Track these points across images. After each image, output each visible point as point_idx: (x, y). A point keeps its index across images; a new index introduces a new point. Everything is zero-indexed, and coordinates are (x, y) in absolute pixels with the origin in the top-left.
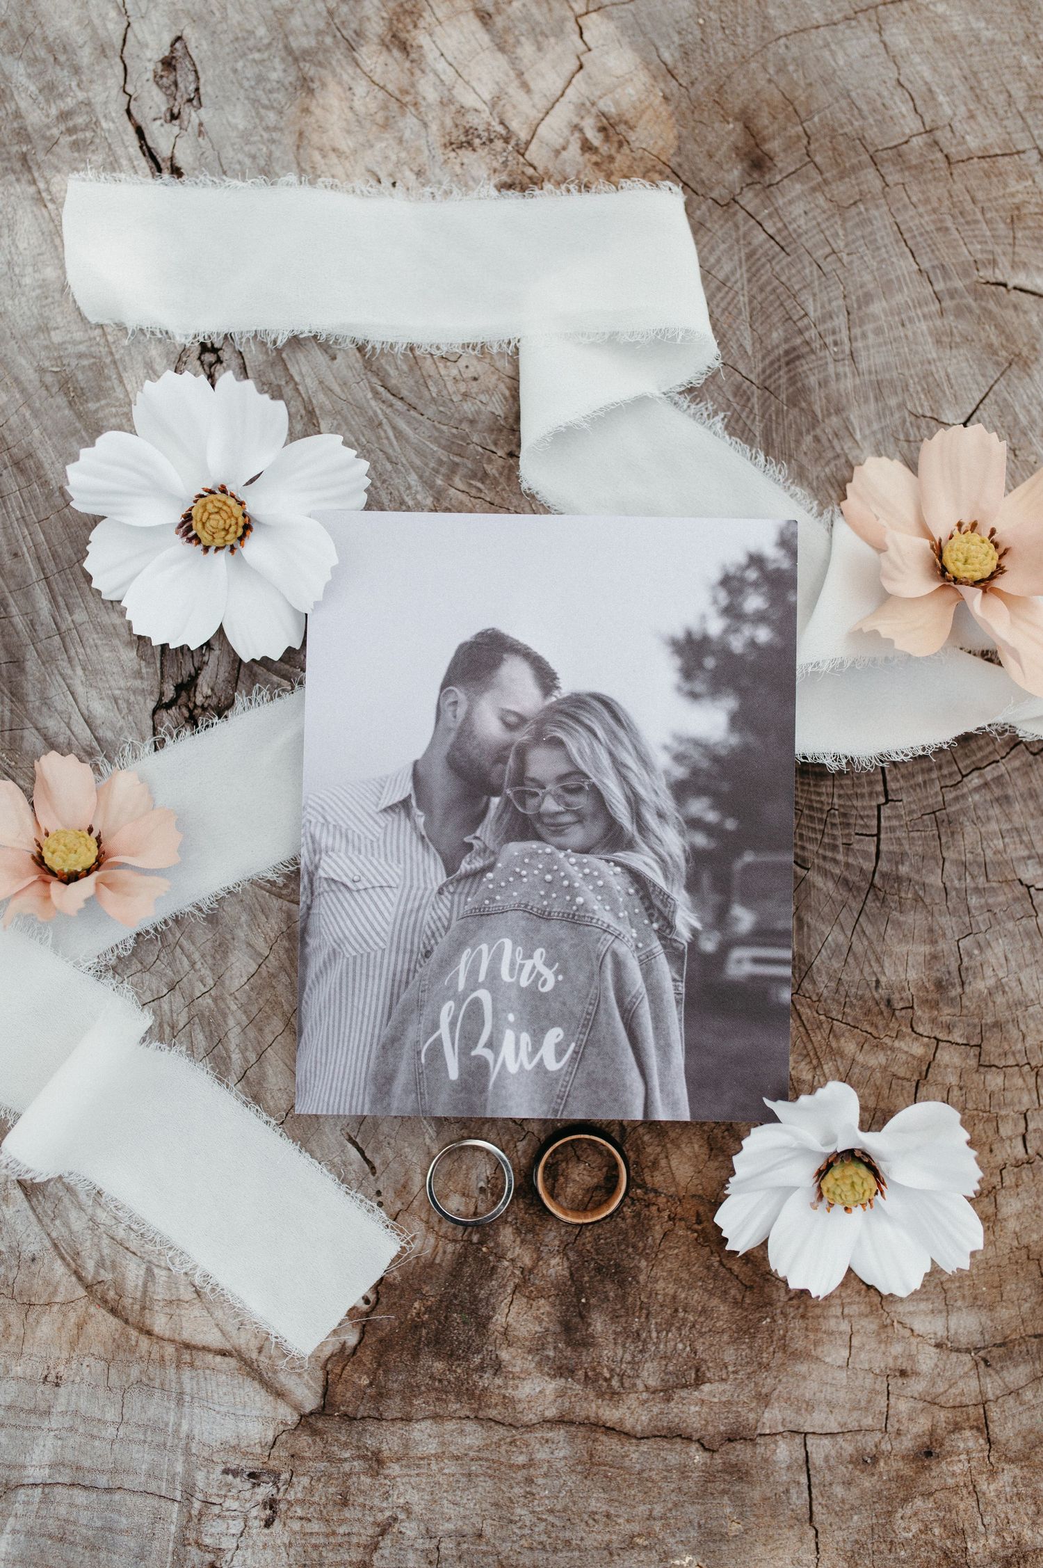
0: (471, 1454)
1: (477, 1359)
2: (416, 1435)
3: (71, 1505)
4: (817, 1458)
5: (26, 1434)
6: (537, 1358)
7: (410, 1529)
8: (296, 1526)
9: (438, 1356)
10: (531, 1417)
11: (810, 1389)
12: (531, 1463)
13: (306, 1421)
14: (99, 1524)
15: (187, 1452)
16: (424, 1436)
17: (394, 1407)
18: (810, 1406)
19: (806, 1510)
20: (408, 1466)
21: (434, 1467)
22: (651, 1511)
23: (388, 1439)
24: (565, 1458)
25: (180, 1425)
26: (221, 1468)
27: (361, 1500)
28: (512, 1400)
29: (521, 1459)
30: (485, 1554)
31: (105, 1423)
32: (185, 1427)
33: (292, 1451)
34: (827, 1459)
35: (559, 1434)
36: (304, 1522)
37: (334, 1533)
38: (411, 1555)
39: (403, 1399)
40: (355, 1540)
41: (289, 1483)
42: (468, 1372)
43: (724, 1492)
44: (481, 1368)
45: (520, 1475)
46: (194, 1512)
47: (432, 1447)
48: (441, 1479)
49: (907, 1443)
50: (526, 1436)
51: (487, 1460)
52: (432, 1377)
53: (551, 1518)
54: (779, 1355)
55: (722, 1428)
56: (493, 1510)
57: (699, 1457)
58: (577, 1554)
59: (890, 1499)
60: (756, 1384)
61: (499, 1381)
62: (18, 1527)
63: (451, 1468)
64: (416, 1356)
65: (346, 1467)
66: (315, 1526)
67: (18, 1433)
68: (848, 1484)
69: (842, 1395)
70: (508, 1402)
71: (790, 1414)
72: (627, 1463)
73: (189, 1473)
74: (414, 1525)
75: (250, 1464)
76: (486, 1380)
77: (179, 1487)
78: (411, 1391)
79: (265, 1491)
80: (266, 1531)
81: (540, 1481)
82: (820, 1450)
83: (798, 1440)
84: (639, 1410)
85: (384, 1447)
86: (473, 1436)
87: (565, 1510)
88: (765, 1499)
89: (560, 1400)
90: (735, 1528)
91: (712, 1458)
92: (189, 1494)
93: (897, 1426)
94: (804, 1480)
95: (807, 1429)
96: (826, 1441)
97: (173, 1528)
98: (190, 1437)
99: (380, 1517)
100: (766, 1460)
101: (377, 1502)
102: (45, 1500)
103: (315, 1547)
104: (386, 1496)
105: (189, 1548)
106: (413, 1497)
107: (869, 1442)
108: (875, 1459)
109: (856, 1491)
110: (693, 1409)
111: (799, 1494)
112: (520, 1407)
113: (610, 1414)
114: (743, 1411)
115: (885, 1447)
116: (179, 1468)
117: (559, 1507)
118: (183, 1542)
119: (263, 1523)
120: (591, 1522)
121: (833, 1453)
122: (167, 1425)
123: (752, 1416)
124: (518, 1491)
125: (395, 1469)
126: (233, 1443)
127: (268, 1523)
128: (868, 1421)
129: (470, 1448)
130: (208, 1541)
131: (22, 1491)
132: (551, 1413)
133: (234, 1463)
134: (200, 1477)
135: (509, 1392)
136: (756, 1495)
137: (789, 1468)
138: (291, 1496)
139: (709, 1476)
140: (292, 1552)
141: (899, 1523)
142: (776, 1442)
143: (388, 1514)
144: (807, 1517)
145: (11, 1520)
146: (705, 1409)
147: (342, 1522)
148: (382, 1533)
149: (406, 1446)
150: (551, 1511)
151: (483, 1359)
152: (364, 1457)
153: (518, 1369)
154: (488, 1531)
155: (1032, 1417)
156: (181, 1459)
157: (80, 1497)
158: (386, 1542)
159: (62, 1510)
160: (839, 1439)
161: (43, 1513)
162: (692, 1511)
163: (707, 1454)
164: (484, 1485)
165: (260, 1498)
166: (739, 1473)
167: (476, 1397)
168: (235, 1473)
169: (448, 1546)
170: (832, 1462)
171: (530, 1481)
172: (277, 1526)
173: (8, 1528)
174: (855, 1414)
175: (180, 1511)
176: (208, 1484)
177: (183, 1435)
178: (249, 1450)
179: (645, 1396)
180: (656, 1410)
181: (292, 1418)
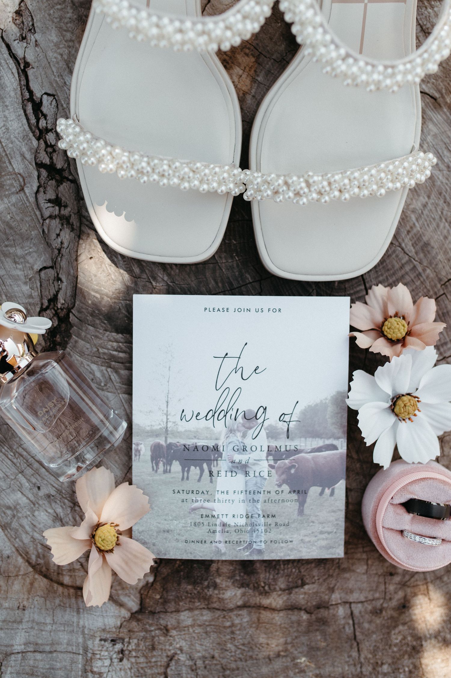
0: (207, 623)
1: (206, 583)
2: (182, 617)
3: (35, 660)
4: (356, 612)
5: (12, 632)
6: (232, 581)
7: (182, 657)
8: (133, 660)
9: (189, 583)
10: (231, 606)
11: (351, 584)
12: (233, 625)
13: (134, 616)
14: (48, 667)
15: (83, 633)
16: (186, 618)
17: (172, 606)
18: (351, 591)
19: (353, 635)
20: (180, 631)
21: (191, 630)
22: (286, 640)
23: (170, 620)
24: (247, 622)
25: (79, 622)
26: (98, 639)
27: (160, 647)
28: (223, 599)
29: (228, 624)
30: (216, 665)
31: (46, 624)
32: (81, 623)
33: (129, 629)
34: (360, 612)
35: (244, 612)
36: (137, 658)
37: (150, 662)
38: (184, 668)
39: (175, 603)
40: (159, 664)
41: (129, 643)
42: (202, 589)
43: (317, 630)
44: (208, 587)
45: (229, 630)
46: (88, 658)
47: (189, 622)
48: (194, 635)
49: (394, 603)
50: (230, 614)
51: (214, 625)
52: (187, 592)
53: (243, 648)
54: (337, 570)
55: (314, 603)
56: (217, 646)
57: (305, 617)
58: (255, 661)
59: (388, 627)
60: (328, 584)
61: (216, 592)
62: (13, 671)
63: (198, 630)
64: (179, 584)
65: (153, 633)
66: (142, 660)
67: (9, 631)
68: (370, 622)
69: (365, 585)
70: (220, 600)
71: (343, 595)
72: (274, 621)
73: (85, 641)
74: (184, 655)
75: (111, 636)
76: (210, 592)
77: (81, 648)
78: (178, 599)
79: (118, 646)
80: (121, 663)
81: (238, 632)
82: (357, 609)
83: (348, 605)
84: (278, 599)
85: (169, 623)
86: (207, 616)
87: (249, 643)
88: (335, 631)
89: (243, 597)
90: (323, 644)
91: (311, 616)
92: (86, 650)
93: (390, 596)
94: (351, 622)
95: (351, 600)
96: (360, 605)
97: (80, 666)
98: (84, 627)
99: (169, 654)
100: (334, 615)
101: (167, 647)
102: (23, 658)
103: (142, 668)
104: (171, 644)
105: (87, 673)
106: (183, 644)
107: (378, 604)
108: (381, 610)
109: (374, 625)
110: (302, 596)
111: (350, 628)
112: (226, 602)
113: (266, 602)
114: (323, 595)
115: (385, 605)
116: (80, 640)
117: (246, 642)
118: (85, 671)
119: (119, 660)
120: (261, 648)
121: (363, 610)
122: (73, 623)
123: (327, 597)
124: (228, 637)
125: (174, 633)
126: (103, 627)
127: (121, 660)
128: (377, 595)
129: (206, 621)
130: (95, 669)
131: (13, 656)
132: (240, 603)
133: (104, 636)
134: (90, 643)
135: (221, 596)
136: (331, 630)
137: (344, 618)
138: (130, 648)
139: (310, 624)
140: (133, 671)
141: (393, 637)
142: (338, 607)
143: (172, 652)
144: (353, 637)
145: (9, 668)
146: (307, 596)
147: (154, 656)
148: (171, 660)
149: (179, 623)
150: (243, 645)
151: (209, 583)
152: (160, 629)
153: (224, 586)
154: (216, 655)
155: (447, 587)
156: (81, 636)
157: (38, 656)
158: (173, 663)
159: (31, 662)
160: (365, 604)
161: (23, 664)
162: (304, 639)
163: (309, 615)
164: (213, 636)
165: (116, 650)
166: (323, 622)
167: (207, 599)
168: (105, 640)
169: (199, 663)
170: (363, 614)
171: (233, 633)
172: (125, 660)
173: (8, 672)
174: (371, 593)
175: (83, 658)
176: (94, 646)
177: (80, 626)
178: (110, 630)
179: (280, 593)
180: (285, 598)
181: (127, 615)
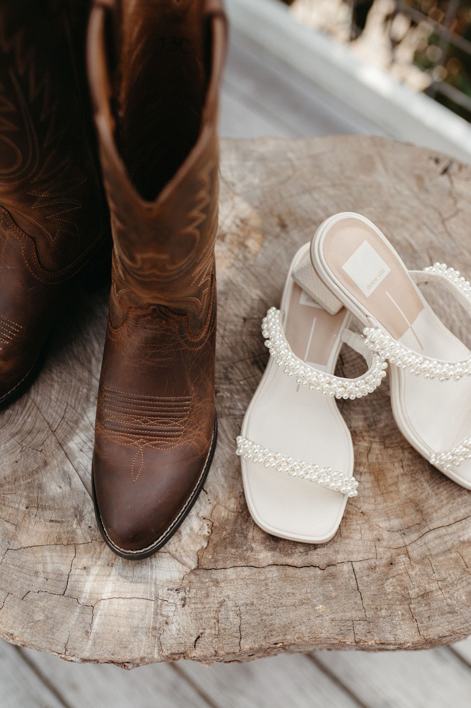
0: (247, 577)
1: (245, 548)
2: (228, 573)
3: (119, 604)
4: (357, 569)
5: (103, 583)
6: (264, 546)
7: (230, 604)
8: (193, 606)
9: (233, 548)
10: (264, 564)
11: (350, 548)
12: (266, 579)
13: (193, 571)
14: (128, 610)
15: (155, 584)
16: (231, 573)
17: (220, 565)
18: (352, 553)
19: (356, 586)
20: (227, 583)
21: (235, 582)
22: (307, 591)
23: (219, 575)
24: (277, 576)
25: (152, 576)
26: (166, 589)
27: (213, 594)
28: (258, 559)
29: (263, 578)
30: (255, 610)
31: (128, 577)
32: (154, 576)
33: (189, 581)
34: (360, 568)
35: (274, 568)
36: (195, 604)
37: (205, 608)
38: (231, 613)
39: (223, 561)
40: (212, 609)
41: (189, 591)
42: (242, 551)
43: (329, 582)
44: (247, 550)
45: (264, 583)
46: (159, 604)
47: (234, 576)
48: (238, 586)
49: (384, 561)
50: (263, 570)
51: (252, 579)
52: (232, 554)
53: (275, 596)
54: (340, 538)
55: (325, 562)
56: (255, 595)
57: (319, 572)
58: (285, 608)
59: (382, 580)
60: (334, 548)
61: (253, 554)
62: (102, 613)
63: (241, 582)
64: (226, 548)
65: (207, 584)
66: (199, 606)
67: (100, 583)
68: (368, 576)
69: (361, 548)
70: (256, 560)
71: (346, 556)
72: (297, 576)
73: (157, 591)
74: (231, 602)
75: (176, 586)
76: (249, 553)
77: (154, 596)
78: (225, 560)
79: (182, 594)
80: (183, 609)
81: (270, 584)
82: (357, 566)
83: (350, 563)
84: (298, 558)
85: (219, 578)
86: (246, 572)
87: (279, 593)
88: (342, 583)
89: (273, 558)
90: (334, 594)
91: (324, 572)
92: (157, 598)
93: (380, 556)
94: (353, 576)
95: (352, 560)
96: (358, 563)
97: (153, 610)
98: (156, 579)
99: (220, 600)
100: (341, 571)
101: (218, 595)
102: (110, 603)
103: (200, 613)
104: (221, 593)
105: (158, 616)
106: (230, 593)
107: (372, 562)
108: (375, 567)
109: (371, 578)
110: (315, 557)
111: (353, 581)
112: (260, 561)
113: (289, 561)
114: (331, 556)
115: (378, 563)
116: (153, 589)
117: (277, 592)
118: (156, 614)
119: (182, 606)
120: (288, 596)
121: (361, 567)
122: (148, 576)
123: (334, 557)
124: (263, 588)
125: (223, 584)
126: (170, 579)
127: (183, 605)
128: (371, 556)
129: (246, 575)
130: (164, 613)
131: (102, 601)
132: (271, 562)
133: (171, 586)
134: (160, 592)
135: (256, 557)
136: (339, 582)
137: (348, 573)
138: (190, 596)
139: (324, 578)
140: (192, 615)
141: (387, 588)
142: (343, 565)
143: (222, 599)
144: (357, 588)
145: (99, 611)
146: (319, 557)
147: (208, 603)
148: (221, 606)
149: (226, 577)
150: (274, 594)
151: (247, 547)
152: (212, 581)
153: (258, 549)
154: (255, 601)
155: (421, 549)
156: (153, 586)
157: (122, 601)
158: (222, 609)
159: (116, 607)
160: (363, 562)
161: (110, 608)
162: (320, 589)
163: (322, 571)
164: (252, 587)
165: (180, 597)
166: (333, 576)
167: (246, 559)
168: (171, 590)
169: (243, 609)
170: (362, 569)
171: (267, 585)
172: (186, 607)
173: (98, 614)
174: (367, 554)
175: (154, 604)
176: (163, 594)
177: (154, 579)
178: (175, 581)
179: (299, 554)
180: (304, 558)
181: (188, 571)
